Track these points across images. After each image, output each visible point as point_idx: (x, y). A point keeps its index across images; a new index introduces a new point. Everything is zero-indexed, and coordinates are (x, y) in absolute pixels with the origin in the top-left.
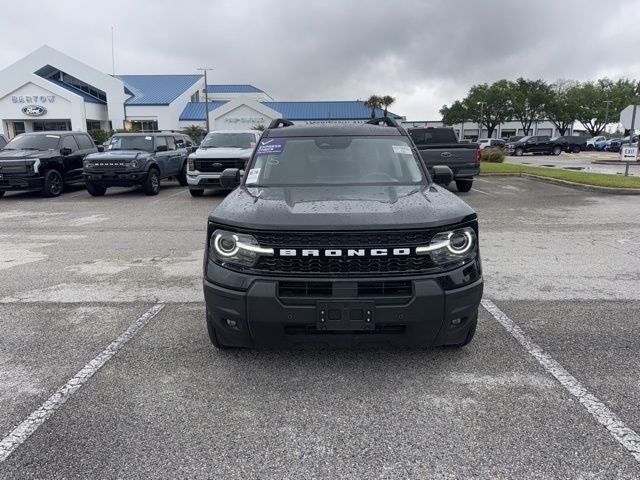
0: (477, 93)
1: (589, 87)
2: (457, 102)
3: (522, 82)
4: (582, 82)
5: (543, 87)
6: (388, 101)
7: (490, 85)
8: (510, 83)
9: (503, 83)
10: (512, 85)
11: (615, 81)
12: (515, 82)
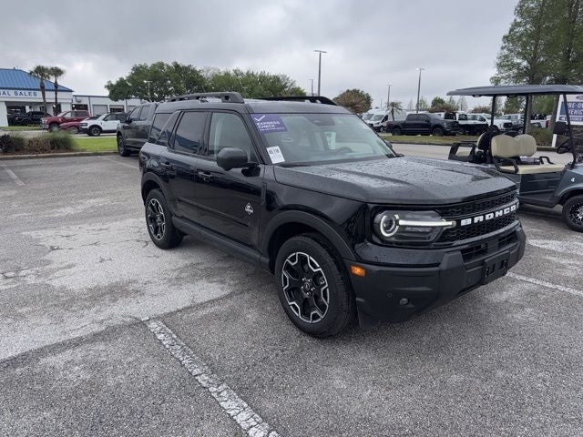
0: (139, 72)
1: (227, 74)
2: (121, 79)
3: (177, 66)
4: (223, 70)
5: (194, 71)
6: (58, 72)
7: (149, 65)
8: (167, 65)
9: (161, 65)
10: (169, 67)
11: (245, 72)
12: (171, 65)
